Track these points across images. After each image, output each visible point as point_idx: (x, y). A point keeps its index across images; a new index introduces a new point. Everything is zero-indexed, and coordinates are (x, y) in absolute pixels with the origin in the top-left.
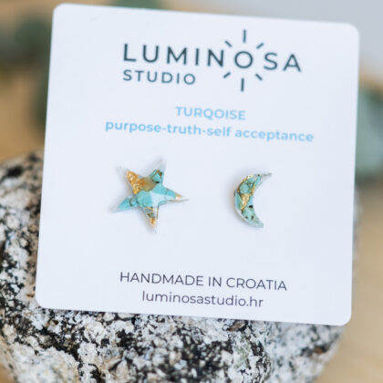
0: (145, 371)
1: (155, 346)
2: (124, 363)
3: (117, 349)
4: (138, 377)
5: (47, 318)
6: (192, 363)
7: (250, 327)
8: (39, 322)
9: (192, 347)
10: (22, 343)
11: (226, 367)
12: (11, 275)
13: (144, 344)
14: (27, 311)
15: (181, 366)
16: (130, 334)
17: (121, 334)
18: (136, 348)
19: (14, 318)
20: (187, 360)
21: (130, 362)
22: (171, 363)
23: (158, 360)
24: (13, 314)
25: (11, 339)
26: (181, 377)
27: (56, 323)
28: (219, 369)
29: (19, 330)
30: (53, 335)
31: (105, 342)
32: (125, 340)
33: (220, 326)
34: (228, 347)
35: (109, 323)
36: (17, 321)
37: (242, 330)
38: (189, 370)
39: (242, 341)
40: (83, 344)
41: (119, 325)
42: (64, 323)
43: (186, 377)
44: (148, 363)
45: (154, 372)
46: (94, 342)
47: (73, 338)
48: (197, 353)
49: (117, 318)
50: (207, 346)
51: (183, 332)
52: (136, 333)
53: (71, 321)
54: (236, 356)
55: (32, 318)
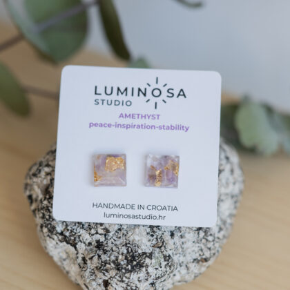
0: (106, 263)
1: (113, 251)
2: (97, 257)
3: (95, 249)
4: (102, 265)
5: (64, 227)
6: (130, 262)
7: (165, 247)
8: (59, 229)
9: (131, 254)
10: (50, 237)
11: (147, 266)
12: (49, 202)
13: (108, 249)
14: (54, 222)
15: (124, 263)
16: (102, 242)
17: (98, 241)
18: (104, 250)
19: (48, 224)
20: (128, 260)
21: (99, 256)
22: (119, 261)
23: (113, 258)
24: (48, 222)
25: (46, 235)
26: (122, 268)
27: (68, 230)
28: (143, 267)
29: (50, 231)
30: (65, 236)
31: (90, 244)
32: (99, 245)
33: (149, 244)
34: (150, 256)
35: (93, 235)
36: (49, 226)
37: (160, 247)
38: (127, 266)
39: (159, 253)
40: (79, 243)
41: (98, 237)
42: (72, 231)
43: (125, 269)
44: (108, 259)
45: (110, 264)
46: (84, 243)
47: (75, 240)
48: (133, 257)
49: (97, 233)
50: (139, 254)
51: (128, 245)
52: (105, 242)
53: (75, 231)
54: (153, 261)
55: (57, 226)
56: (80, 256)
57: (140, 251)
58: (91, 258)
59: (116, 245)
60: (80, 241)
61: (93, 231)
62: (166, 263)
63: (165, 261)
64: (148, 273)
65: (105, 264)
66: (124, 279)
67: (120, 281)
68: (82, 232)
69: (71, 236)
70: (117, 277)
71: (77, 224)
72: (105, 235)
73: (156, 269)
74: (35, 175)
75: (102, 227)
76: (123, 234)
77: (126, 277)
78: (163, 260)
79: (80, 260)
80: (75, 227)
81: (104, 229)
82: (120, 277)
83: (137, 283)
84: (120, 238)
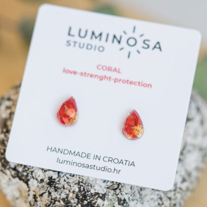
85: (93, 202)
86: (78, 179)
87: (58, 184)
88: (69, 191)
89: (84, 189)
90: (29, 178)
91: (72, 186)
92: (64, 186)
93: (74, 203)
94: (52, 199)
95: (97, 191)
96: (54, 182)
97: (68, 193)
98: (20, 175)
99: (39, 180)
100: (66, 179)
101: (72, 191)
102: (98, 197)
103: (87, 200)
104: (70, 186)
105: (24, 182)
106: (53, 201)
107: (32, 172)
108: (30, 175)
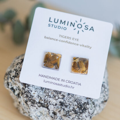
56: (51, 112)
57: (83, 102)
58: (60, 111)
59: (70, 102)
60: (50, 104)
61: (57, 98)
62: (94, 105)
63: (93, 105)
64: (89, 112)
65: (69, 112)
66: (80, 117)
67: (78, 119)
68: (51, 99)
69: (45, 103)
70: (77, 117)
71: (46, 96)
72: (63, 98)
73: (91, 109)
74: (15, 77)
75: (61, 95)
76: (72, 96)
77: (81, 116)
78: (92, 104)
79: (51, 114)
80: (46, 98)
81: (62, 95)
82: (78, 117)
83: (86, 118)
84: (71, 98)
85: (86, 107)
86: (74, 99)
87: (66, 104)
88: (74, 106)
89: (79, 102)
90: (48, 105)
91: (73, 103)
92: (69, 104)
93: (78, 110)
94: (66, 112)
95: (84, 102)
96: (64, 103)
97: (73, 106)
98: (43, 105)
99: (54, 105)
100: (68, 101)
101: (75, 105)
102: (86, 104)
103: (83, 107)
104: (72, 103)
105: (45, 107)
106: (67, 112)
107: (49, 102)
108: (49, 104)
